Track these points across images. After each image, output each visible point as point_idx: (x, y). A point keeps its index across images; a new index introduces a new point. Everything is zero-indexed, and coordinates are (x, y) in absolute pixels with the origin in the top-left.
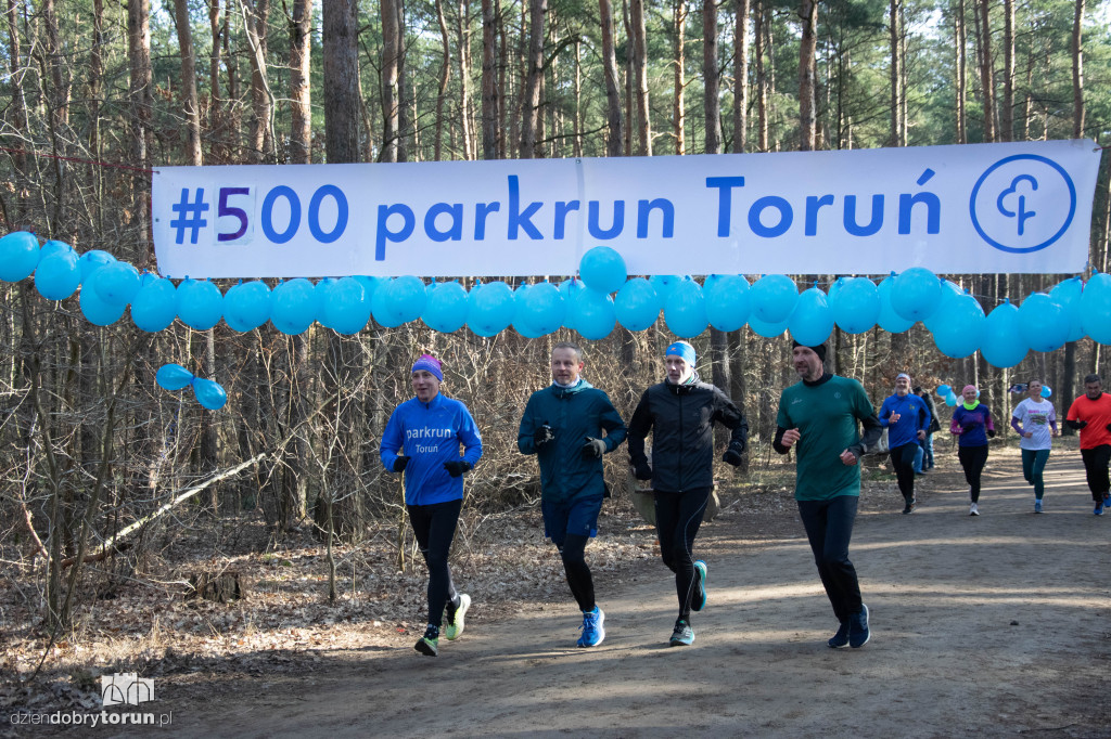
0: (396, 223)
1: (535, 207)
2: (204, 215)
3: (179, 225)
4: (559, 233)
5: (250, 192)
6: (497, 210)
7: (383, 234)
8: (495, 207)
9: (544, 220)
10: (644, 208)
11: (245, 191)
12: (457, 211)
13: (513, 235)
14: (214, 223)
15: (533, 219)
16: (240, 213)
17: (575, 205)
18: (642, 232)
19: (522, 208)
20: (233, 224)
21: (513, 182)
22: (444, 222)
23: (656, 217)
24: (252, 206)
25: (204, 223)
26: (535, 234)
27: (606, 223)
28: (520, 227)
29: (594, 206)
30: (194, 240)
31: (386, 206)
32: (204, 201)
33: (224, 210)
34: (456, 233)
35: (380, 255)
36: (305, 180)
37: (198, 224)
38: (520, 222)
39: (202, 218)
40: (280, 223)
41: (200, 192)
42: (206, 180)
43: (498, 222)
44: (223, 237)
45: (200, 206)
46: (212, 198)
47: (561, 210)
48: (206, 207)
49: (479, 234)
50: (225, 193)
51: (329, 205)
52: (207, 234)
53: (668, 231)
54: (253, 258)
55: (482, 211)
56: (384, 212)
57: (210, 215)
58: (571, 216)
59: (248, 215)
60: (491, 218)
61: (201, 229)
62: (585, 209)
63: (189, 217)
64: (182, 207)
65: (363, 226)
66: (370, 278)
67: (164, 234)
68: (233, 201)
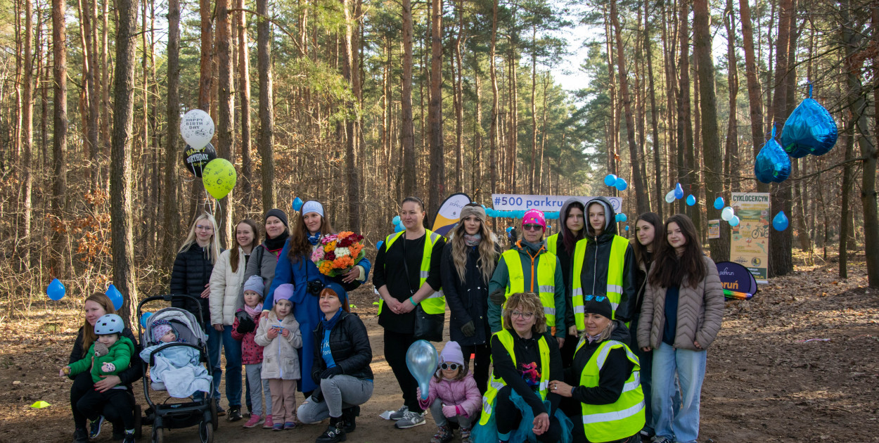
0: (529, 203)
3: (496, 202)
5: (507, 198)
7: (528, 205)
8: (544, 201)
9: (551, 203)
12: (538, 202)
20: (505, 202)
22: (537, 203)
24: (508, 200)
28: (548, 204)
30: (498, 204)
33: (503, 200)
34: (538, 205)
36: (516, 197)
42: (500, 196)
43: (544, 204)
44: (503, 204)
45: (499, 199)
46: (501, 199)
47: (554, 202)
49: (542, 205)
51: (519, 201)
52: (501, 204)
54: (508, 208)
55: (542, 202)
56: (528, 202)
57: (501, 201)
63: (498, 201)
64: (496, 200)
65: (524, 203)
67: (494, 204)
68: (505, 199)
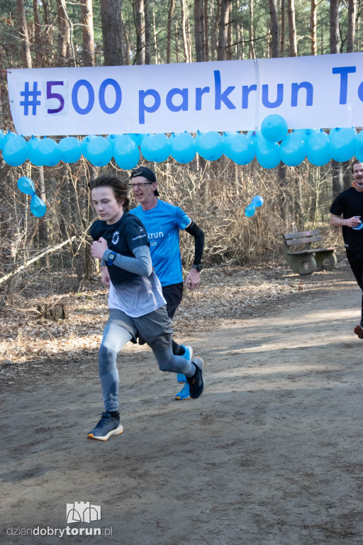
0: (149, 101)
1: (231, 89)
2: (39, 98)
3: (25, 104)
4: (245, 105)
5: (64, 83)
6: (208, 91)
7: (142, 108)
8: (207, 89)
9: (235, 97)
10: (295, 87)
11: (61, 83)
12: (184, 93)
13: (218, 107)
14: (45, 103)
15: (230, 97)
16: (58, 96)
17: (254, 87)
18: (294, 103)
19: (223, 90)
20: (55, 103)
21: (217, 74)
23: (302, 93)
24: (66, 92)
25: (39, 103)
26: (231, 106)
27: (272, 98)
28: (222, 102)
29: (265, 88)
30: (34, 113)
31: (143, 91)
32: (38, 90)
33: (50, 95)
34: (184, 106)
35: (142, 120)
36: (95, 76)
37: (36, 103)
38: (222, 98)
39: (38, 100)
40: (83, 103)
41: (35, 84)
42: (40, 77)
43: (209, 99)
44: (50, 111)
45: (36, 93)
46: (42, 88)
47: (246, 90)
48: (39, 93)
49: (198, 107)
50: (50, 84)
51: (110, 91)
52: (41, 110)
53: (309, 102)
54: (69, 123)
55: (199, 92)
56: (142, 94)
57: (42, 98)
58: (252, 94)
59: (64, 98)
60: (205, 96)
61: (38, 107)
62: (260, 89)
63: (30, 99)
64: (25, 94)
66: (137, 135)
67: (17, 110)
68: (55, 89)
